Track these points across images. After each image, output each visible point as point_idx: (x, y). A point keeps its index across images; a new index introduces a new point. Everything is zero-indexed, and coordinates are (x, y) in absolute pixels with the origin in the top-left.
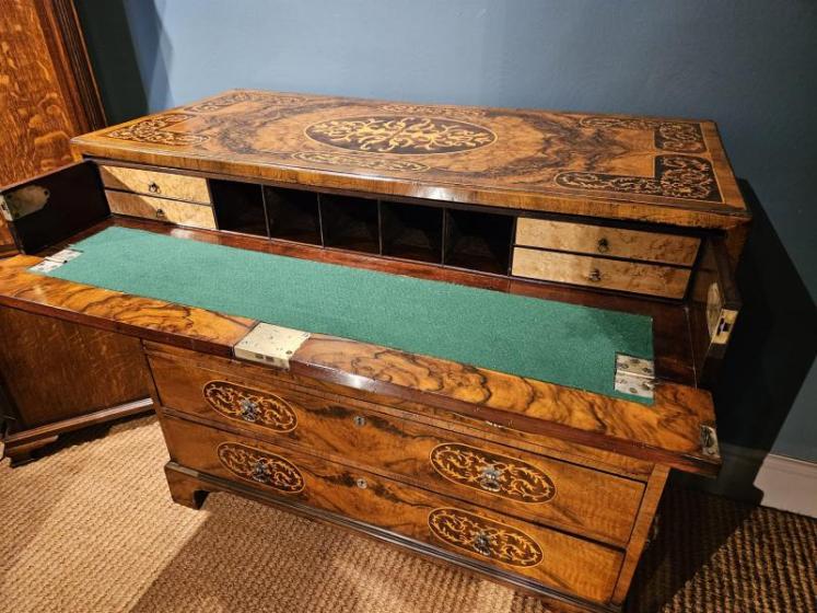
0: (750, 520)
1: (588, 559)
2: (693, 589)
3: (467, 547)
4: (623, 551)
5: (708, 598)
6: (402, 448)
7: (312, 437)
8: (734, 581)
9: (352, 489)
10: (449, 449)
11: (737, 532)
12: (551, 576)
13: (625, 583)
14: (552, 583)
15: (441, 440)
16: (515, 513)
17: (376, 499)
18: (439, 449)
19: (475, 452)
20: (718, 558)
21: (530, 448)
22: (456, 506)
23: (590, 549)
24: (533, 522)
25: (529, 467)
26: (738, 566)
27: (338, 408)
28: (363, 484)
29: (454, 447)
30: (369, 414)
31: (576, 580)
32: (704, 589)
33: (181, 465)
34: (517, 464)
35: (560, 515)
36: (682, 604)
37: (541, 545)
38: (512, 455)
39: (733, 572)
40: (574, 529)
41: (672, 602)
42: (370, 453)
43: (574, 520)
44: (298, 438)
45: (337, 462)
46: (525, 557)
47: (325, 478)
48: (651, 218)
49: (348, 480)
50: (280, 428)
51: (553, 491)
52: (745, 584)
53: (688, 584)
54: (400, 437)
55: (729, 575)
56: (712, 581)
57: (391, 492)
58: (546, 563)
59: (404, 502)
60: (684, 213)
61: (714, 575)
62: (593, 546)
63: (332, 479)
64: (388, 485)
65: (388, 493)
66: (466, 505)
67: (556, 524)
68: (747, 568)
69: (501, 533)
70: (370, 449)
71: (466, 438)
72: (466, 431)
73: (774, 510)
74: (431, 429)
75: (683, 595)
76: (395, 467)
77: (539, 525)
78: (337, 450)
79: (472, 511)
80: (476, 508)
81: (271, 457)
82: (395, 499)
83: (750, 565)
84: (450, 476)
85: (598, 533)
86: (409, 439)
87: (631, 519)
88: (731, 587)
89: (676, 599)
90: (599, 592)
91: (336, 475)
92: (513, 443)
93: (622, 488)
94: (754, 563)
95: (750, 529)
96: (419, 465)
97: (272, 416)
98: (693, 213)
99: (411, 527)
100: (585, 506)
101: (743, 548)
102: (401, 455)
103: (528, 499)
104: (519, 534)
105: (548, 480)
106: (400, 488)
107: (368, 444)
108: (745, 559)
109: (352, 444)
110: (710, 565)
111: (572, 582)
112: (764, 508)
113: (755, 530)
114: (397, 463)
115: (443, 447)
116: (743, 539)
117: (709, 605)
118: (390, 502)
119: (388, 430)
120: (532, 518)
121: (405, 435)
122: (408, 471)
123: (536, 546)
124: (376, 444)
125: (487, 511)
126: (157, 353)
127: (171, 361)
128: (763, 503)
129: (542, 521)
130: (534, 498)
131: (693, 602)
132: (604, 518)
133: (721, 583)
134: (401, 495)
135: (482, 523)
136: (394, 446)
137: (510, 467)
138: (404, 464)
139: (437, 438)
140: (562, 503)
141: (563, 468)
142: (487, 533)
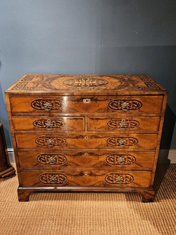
0: (169, 167)
1: (145, 176)
2: (163, 184)
3: (115, 183)
4: (152, 171)
5: (167, 185)
6: (98, 160)
7: (71, 164)
8: (171, 180)
9: (83, 177)
10: (110, 156)
11: (168, 170)
12: (136, 184)
13: (153, 180)
14: (137, 186)
15: (108, 154)
16: (127, 169)
17: (90, 177)
18: (108, 157)
19: (117, 155)
20: (166, 176)
21: (130, 150)
22: (112, 172)
23: (145, 173)
24: (131, 170)
25: (130, 155)
26: (170, 177)
27: (80, 153)
28: (86, 174)
29: (111, 155)
30: (89, 152)
31: (142, 183)
32: (166, 184)
33: (23, 187)
34: (127, 155)
35: (137, 166)
36: (162, 187)
37: (134, 176)
38: (126, 153)
39: (170, 178)
40: (141, 169)
41: (160, 188)
42: (89, 164)
43: (141, 166)
44: (67, 165)
45: (78, 170)
46: (130, 181)
47: (75, 176)
48: (151, 94)
49: (82, 174)
50: (61, 164)
51: (135, 160)
52: (173, 180)
53: (162, 183)
54: (97, 156)
55: (170, 179)
56: (166, 181)
57: (94, 174)
58: (135, 181)
59: (98, 176)
60: (157, 92)
61: (166, 180)
62: (146, 172)
63: (76, 175)
64: (93, 172)
65: (93, 174)
66: (115, 171)
67: (137, 169)
68: (173, 177)
69: (124, 176)
70: (89, 162)
71: (114, 152)
72: (114, 150)
73: (173, 164)
74: (106, 152)
75: (162, 186)
76: (96, 166)
77: (133, 170)
78: (79, 166)
79: (117, 172)
80: (117, 171)
81: (57, 174)
82: (95, 175)
83: (173, 176)
84: (110, 164)
85: (146, 168)
86: (100, 156)
87: (153, 162)
88: (171, 182)
89: (161, 187)
90: (148, 184)
91: (78, 174)
92: (126, 150)
93: (151, 154)
94: (173, 175)
95: (170, 169)
96: (102, 163)
97: (59, 160)
98: (158, 92)
99: (99, 183)
100: (143, 161)
101: (170, 173)
102: (98, 161)
103: (130, 164)
104: (128, 174)
105: (134, 157)
106: (97, 172)
107: (88, 161)
108: (171, 175)
109: (83, 162)
110: (165, 178)
111: (141, 184)
112: (171, 164)
113: (171, 169)
114: (96, 164)
115: (109, 156)
116: (169, 171)
117: (168, 186)
118: (94, 177)
119: (94, 155)
120: (131, 169)
121: (99, 155)
122: (99, 166)
123: (132, 177)
124: (90, 161)
125: (120, 171)
126: (22, 150)
127: (26, 151)
128: (171, 163)
129: (134, 169)
130: (131, 163)
131: (164, 186)
132: (147, 163)
133: (168, 181)
134: (97, 174)
135: (119, 175)
136: (96, 160)
137: (125, 157)
138: (98, 164)
139: (107, 154)
140: (138, 162)
141: (138, 153)
142: (120, 177)
